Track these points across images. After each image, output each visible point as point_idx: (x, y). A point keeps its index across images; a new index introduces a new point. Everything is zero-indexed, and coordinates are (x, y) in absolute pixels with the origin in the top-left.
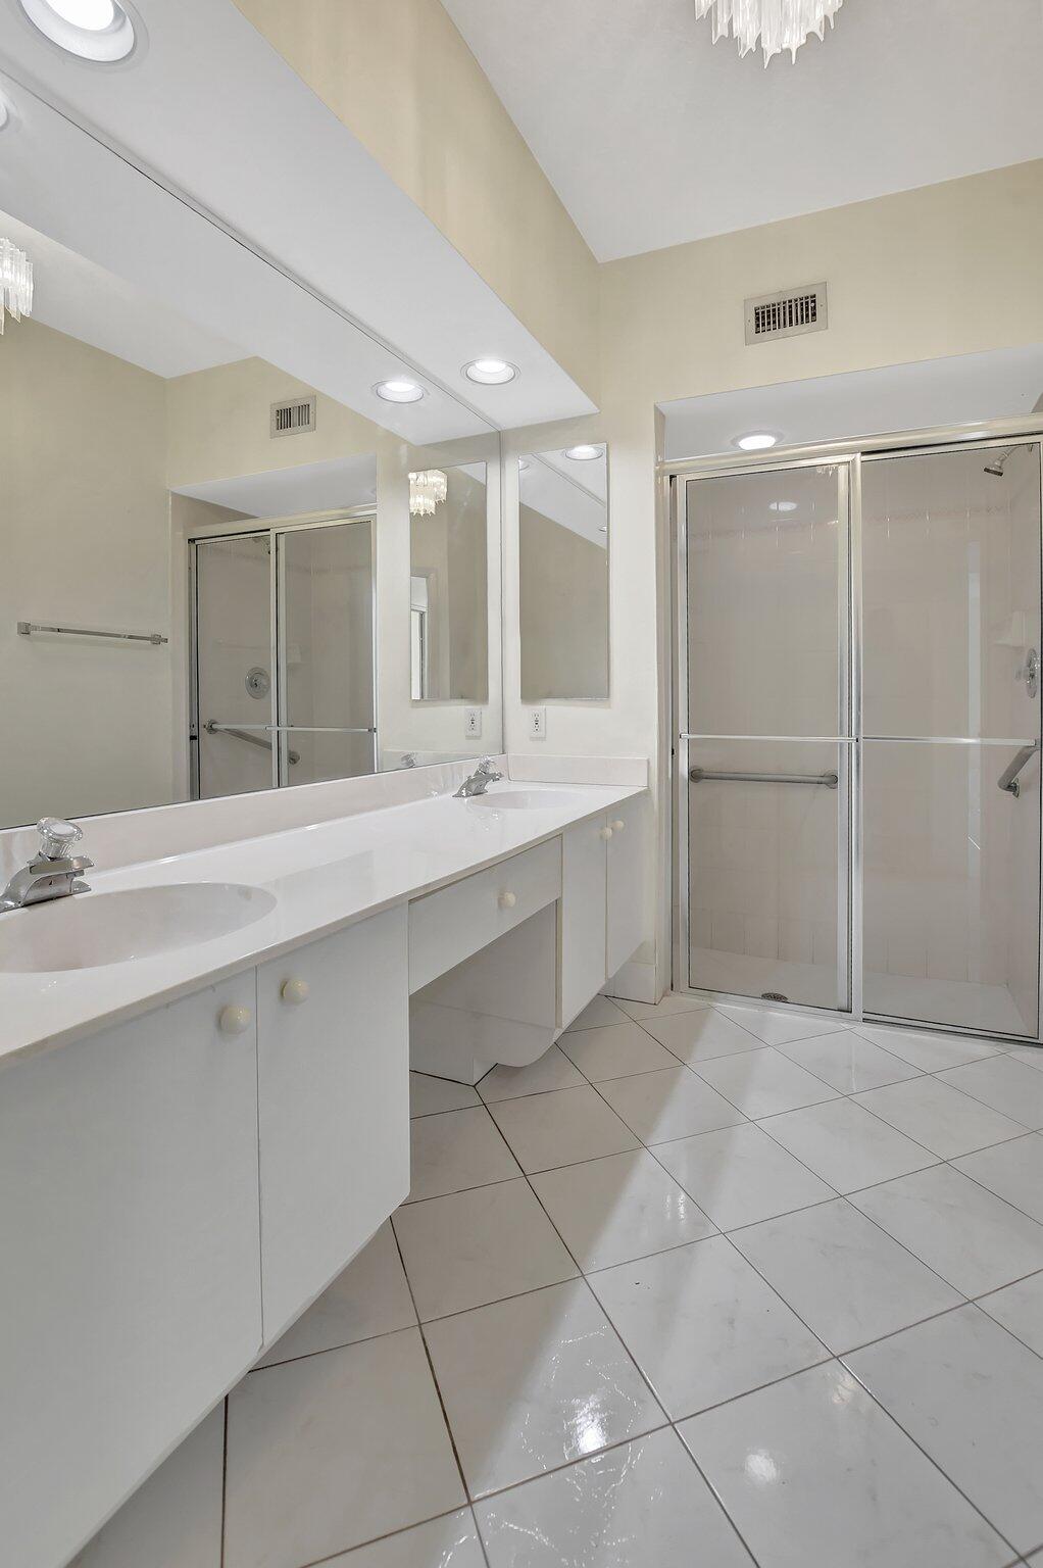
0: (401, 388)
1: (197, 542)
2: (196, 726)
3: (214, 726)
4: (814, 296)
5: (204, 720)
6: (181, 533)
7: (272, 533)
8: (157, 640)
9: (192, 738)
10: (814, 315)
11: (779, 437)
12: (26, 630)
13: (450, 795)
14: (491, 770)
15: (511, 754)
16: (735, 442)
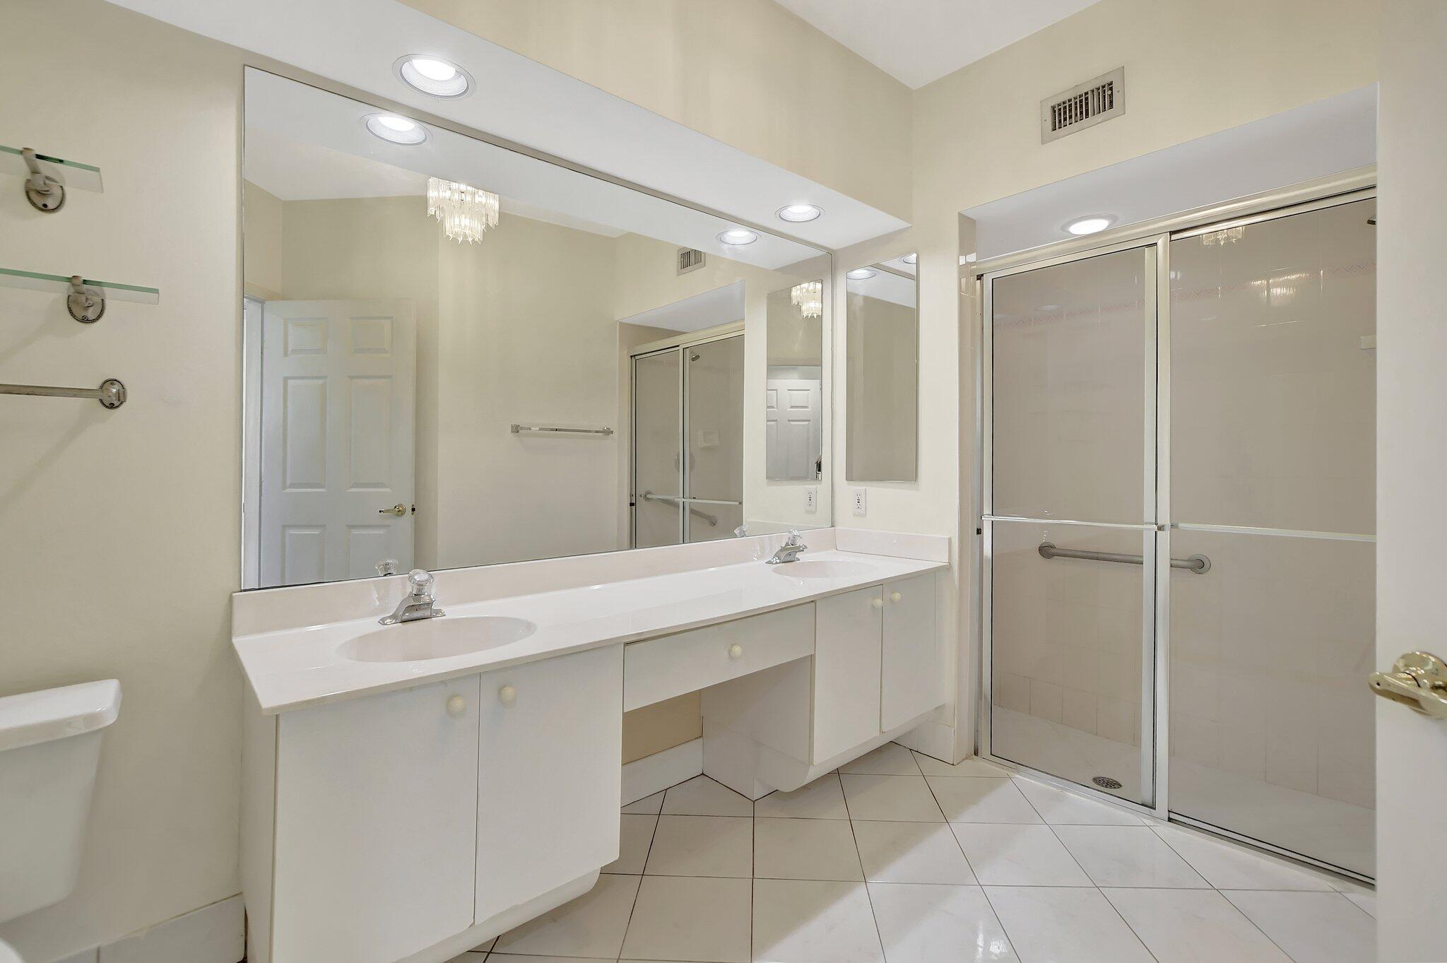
0: (738, 235)
1: (637, 357)
2: (634, 496)
3: (648, 496)
4: (1111, 83)
5: (641, 491)
6: (625, 352)
7: (680, 348)
8: (608, 432)
9: (632, 504)
10: (1111, 102)
11: (1113, 219)
12: (516, 429)
13: (763, 562)
14: (799, 543)
15: (838, 528)
16: (1065, 228)
